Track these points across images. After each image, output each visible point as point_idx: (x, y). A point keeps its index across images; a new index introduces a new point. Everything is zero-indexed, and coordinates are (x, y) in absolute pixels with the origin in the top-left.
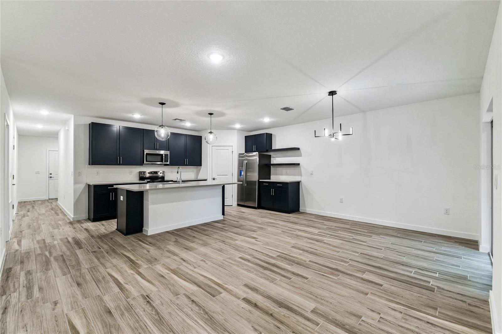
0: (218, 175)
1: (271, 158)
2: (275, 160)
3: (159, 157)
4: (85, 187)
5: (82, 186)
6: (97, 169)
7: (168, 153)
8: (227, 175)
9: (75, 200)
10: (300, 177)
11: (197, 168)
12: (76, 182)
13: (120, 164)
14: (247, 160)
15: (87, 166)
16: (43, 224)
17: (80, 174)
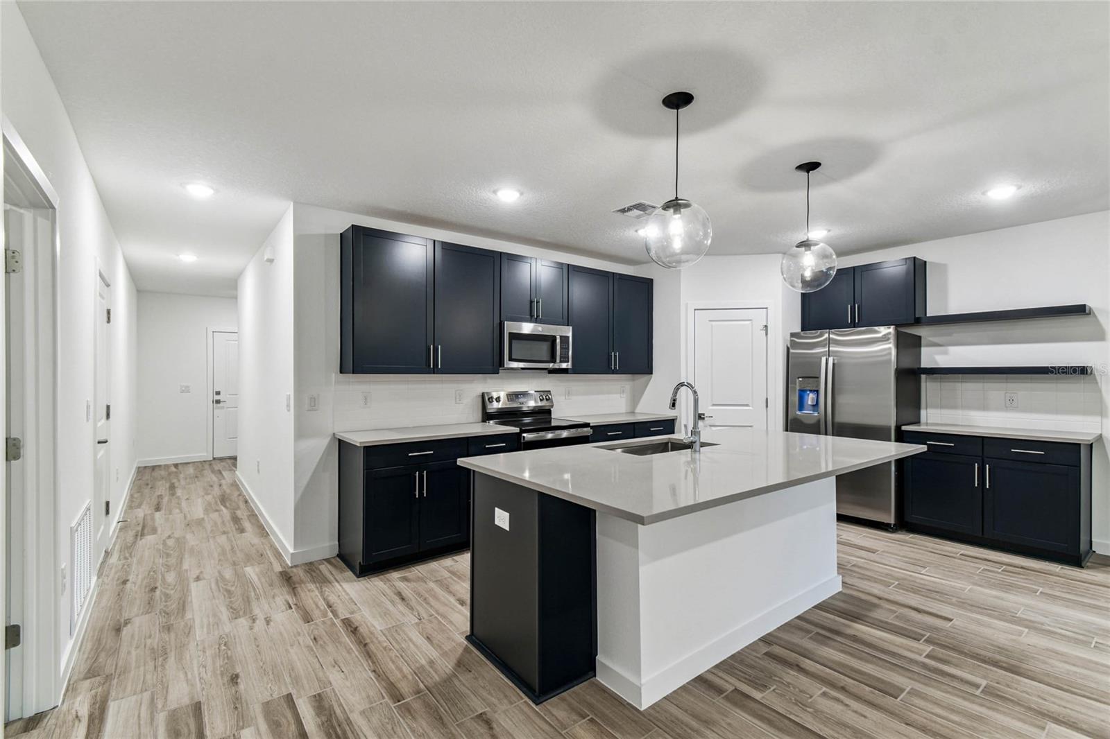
0: (714, 405)
1: (923, 349)
2: (946, 353)
3: (544, 347)
4: (329, 447)
5: (319, 445)
6: (365, 387)
7: (568, 332)
8: (747, 405)
9: (299, 495)
10: (1098, 419)
11: (633, 380)
12: (301, 433)
13: (435, 371)
14: (836, 354)
15: (335, 374)
16: (198, 579)
17: (314, 403)
